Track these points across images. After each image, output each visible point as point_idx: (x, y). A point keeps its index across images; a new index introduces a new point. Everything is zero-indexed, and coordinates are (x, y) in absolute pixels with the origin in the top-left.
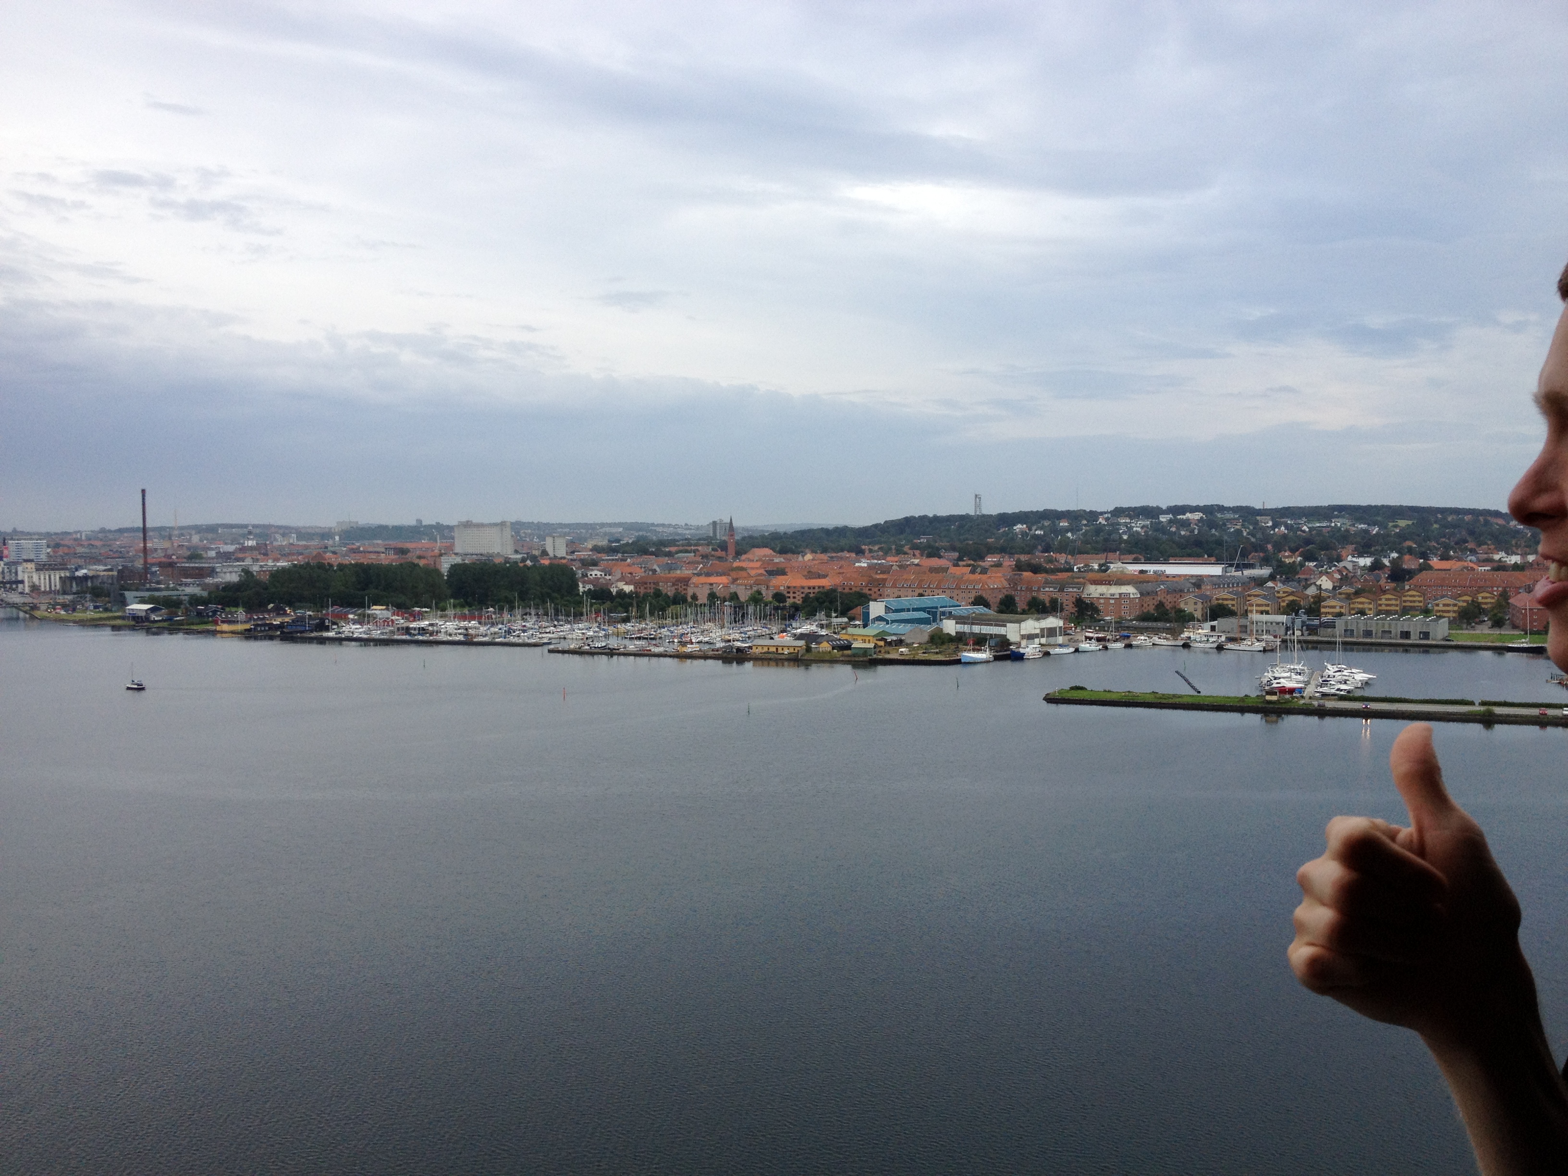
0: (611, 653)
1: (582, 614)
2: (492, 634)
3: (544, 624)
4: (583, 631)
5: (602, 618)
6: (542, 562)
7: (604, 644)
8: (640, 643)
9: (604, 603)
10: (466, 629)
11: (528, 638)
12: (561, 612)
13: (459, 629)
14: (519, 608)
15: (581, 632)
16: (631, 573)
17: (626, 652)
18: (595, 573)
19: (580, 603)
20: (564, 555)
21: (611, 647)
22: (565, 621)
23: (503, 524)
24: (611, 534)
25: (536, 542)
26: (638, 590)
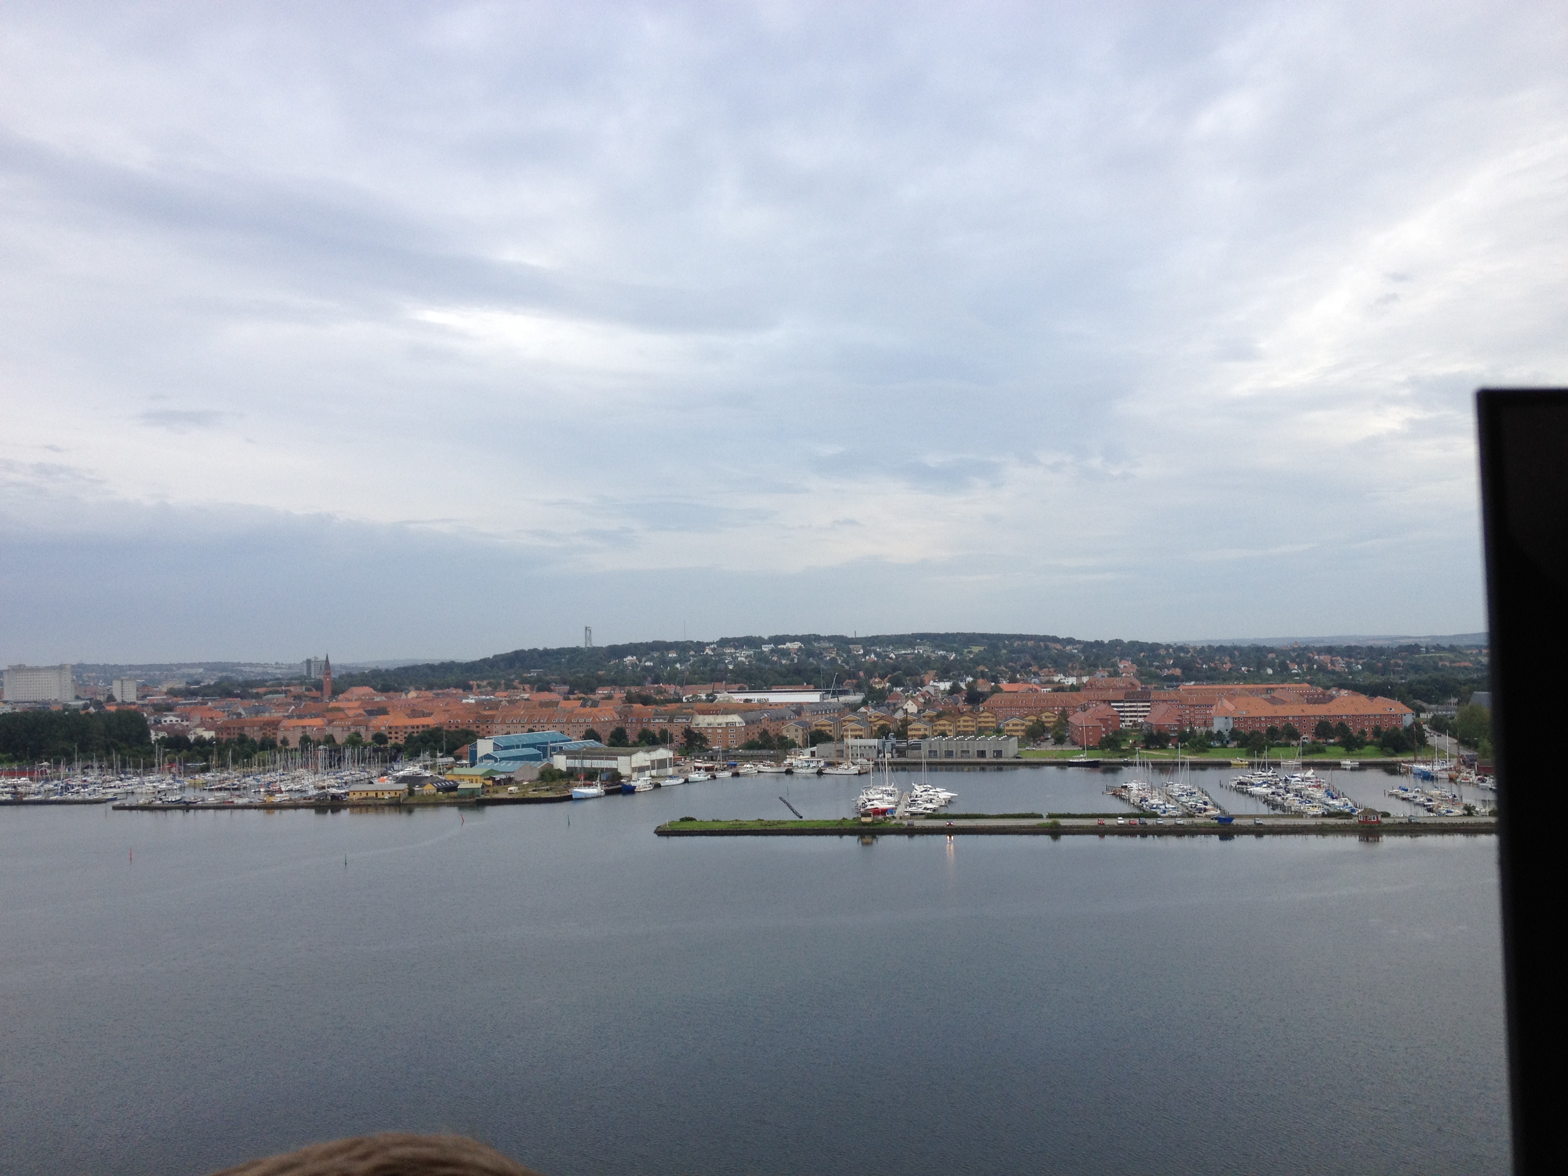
0: (187, 807)
1: (153, 766)
2: (45, 791)
3: (108, 777)
4: (154, 784)
5: (177, 769)
6: (108, 708)
7: (178, 798)
8: (221, 794)
9: (180, 751)
10: (15, 787)
11: (90, 795)
12: (129, 763)
13: (6, 787)
14: (78, 761)
15: (152, 785)
16: (212, 718)
17: (204, 805)
18: (170, 719)
19: (152, 752)
20: (135, 700)
21: (187, 800)
22: (133, 774)
23: (61, 668)
24: (189, 675)
25: (101, 686)
26: (220, 736)
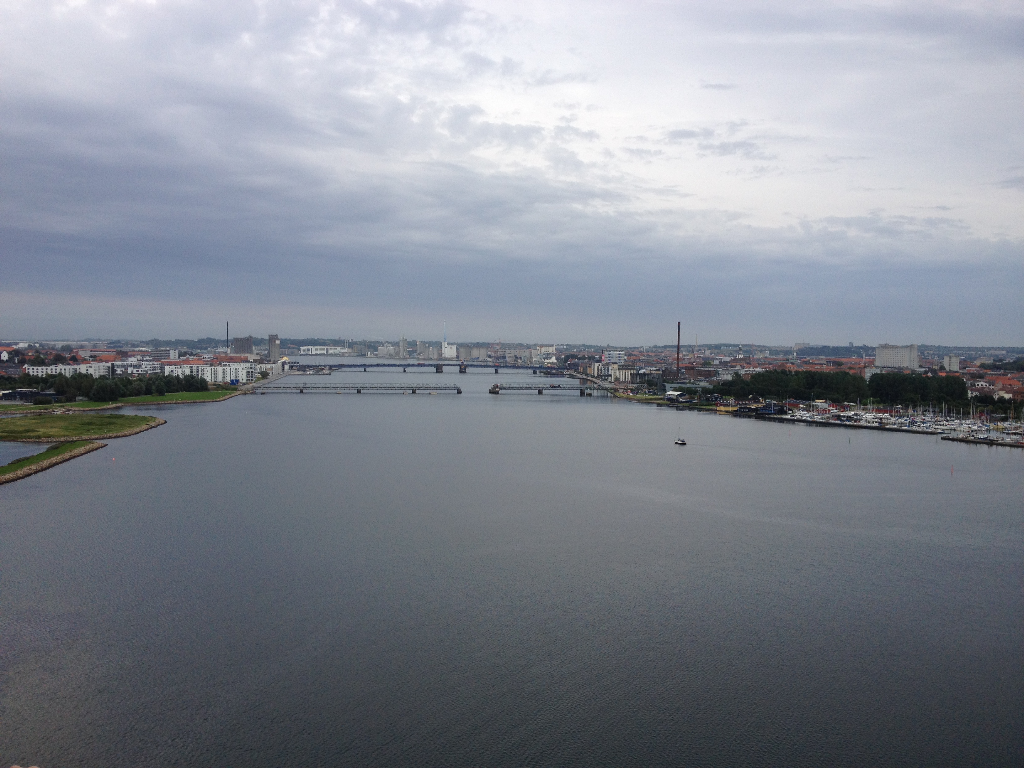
0: (991, 443)
1: (969, 413)
2: (899, 423)
3: (939, 419)
4: (969, 426)
5: (985, 417)
6: (940, 374)
7: (985, 436)
8: (1016, 437)
9: (987, 406)
10: (881, 419)
11: (927, 428)
12: (953, 410)
13: (875, 419)
14: (920, 406)
16: (1011, 385)
17: (1003, 443)
18: (981, 384)
19: (968, 405)
20: (958, 370)
21: (991, 438)
22: (956, 417)
23: (911, 347)
24: (997, 356)
25: (936, 360)
26: (1016, 397)
